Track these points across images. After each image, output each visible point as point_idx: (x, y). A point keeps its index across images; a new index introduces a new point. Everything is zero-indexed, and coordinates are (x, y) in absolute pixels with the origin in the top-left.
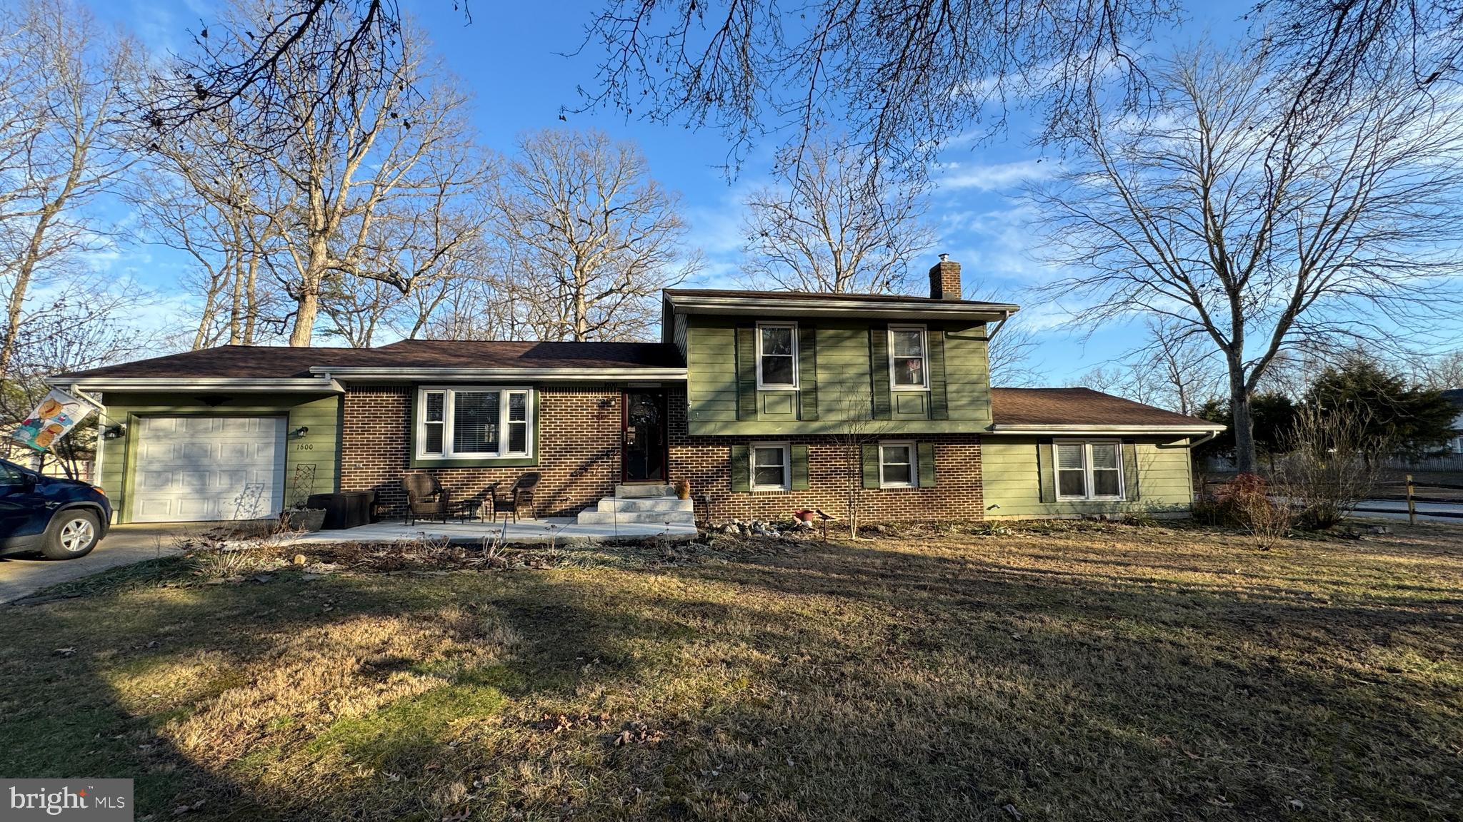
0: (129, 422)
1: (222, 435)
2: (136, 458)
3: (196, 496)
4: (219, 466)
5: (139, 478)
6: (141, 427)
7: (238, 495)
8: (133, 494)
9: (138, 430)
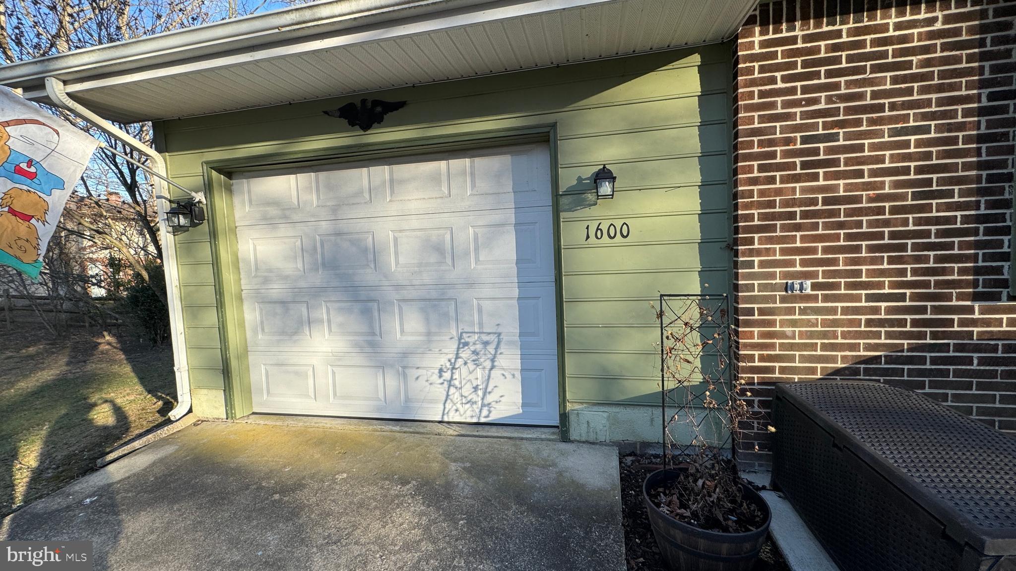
0: (208, 188)
1: (394, 209)
2: (237, 268)
3: (359, 360)
4: (398, 287)
5: (251, 314)
6: (237, 200)
7: (443, 361)
8: (244, 353)
9: (231, 207)
